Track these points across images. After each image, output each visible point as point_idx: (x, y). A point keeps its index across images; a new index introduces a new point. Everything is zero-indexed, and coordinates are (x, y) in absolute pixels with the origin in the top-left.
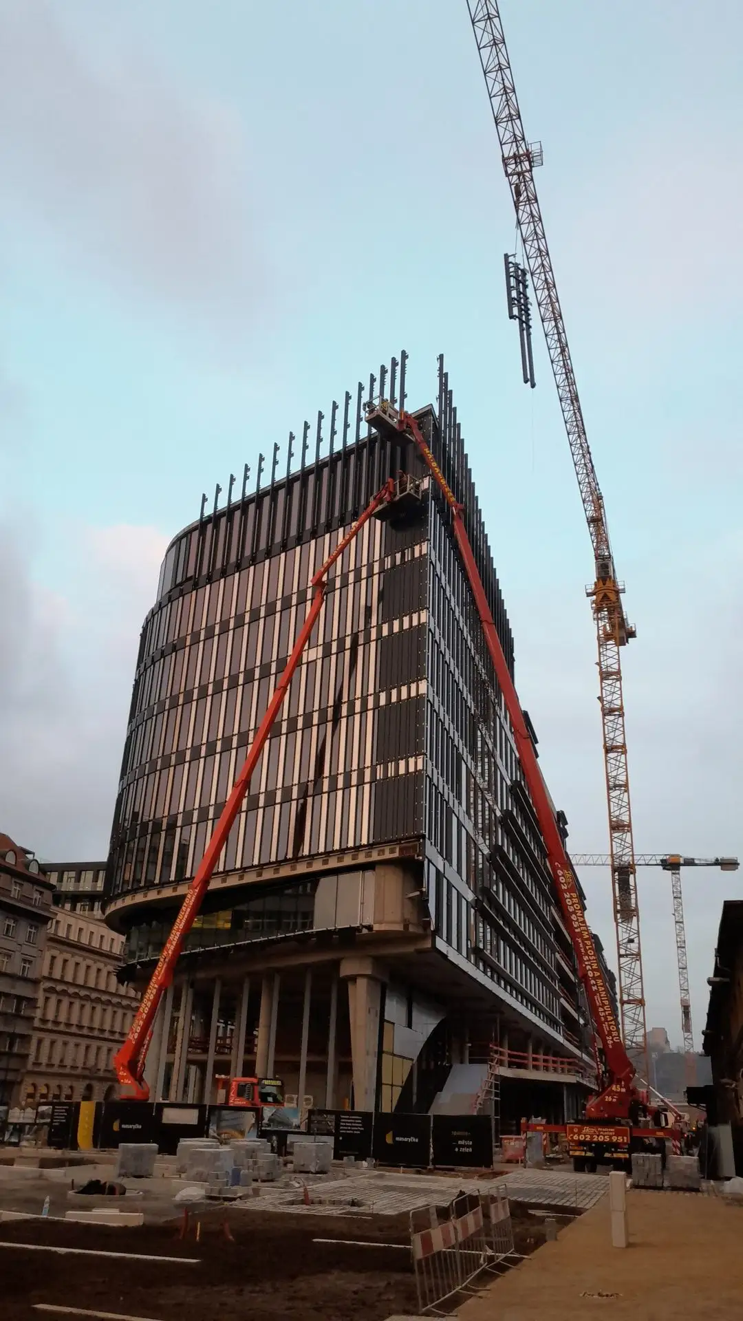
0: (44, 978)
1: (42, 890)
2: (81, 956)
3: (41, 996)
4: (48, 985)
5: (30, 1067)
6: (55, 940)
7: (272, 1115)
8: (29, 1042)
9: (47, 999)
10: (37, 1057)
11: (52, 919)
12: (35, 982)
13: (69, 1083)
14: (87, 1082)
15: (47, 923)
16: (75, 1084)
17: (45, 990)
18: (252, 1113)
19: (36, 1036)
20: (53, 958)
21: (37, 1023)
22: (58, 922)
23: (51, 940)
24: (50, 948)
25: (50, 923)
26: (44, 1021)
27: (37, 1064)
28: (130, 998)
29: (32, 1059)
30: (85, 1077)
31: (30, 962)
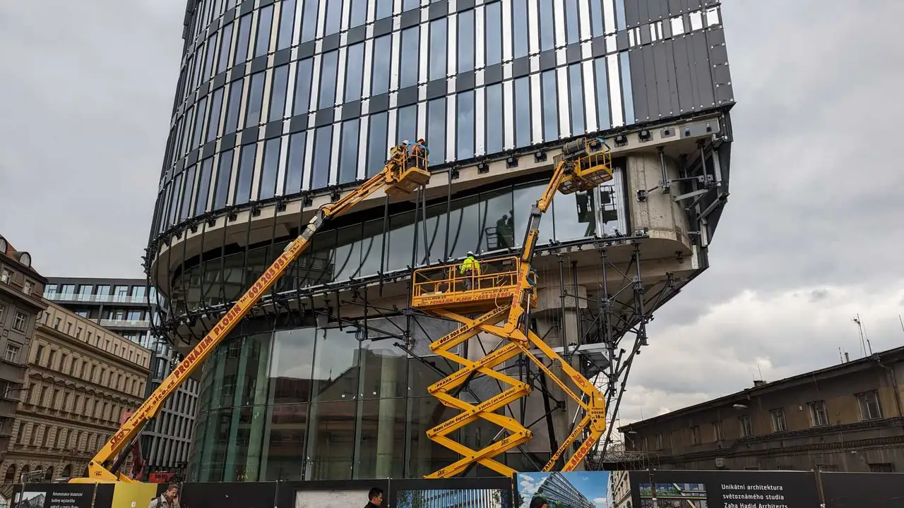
0: (30, 364)
1: (34, 281)
2: (68, 348)
3: (26, 382)
4: (34, 372)
5: (11, 448)
6: (44, 330)
7: (541, 490)
8: (11, 426)
9: (32, 385)
10: (18, 440)
11: (43, 310)
12: (21, 368)
13: (50, 464)
14: (67, 463)
15: (37, 314)
16: (55, 464)
17: (31, 377)
18: (492, 492)
19: (19, 419)
20: (41, 347)
21: (20, 407)
22: (48, 314)
23: (40, 330)
24: (38, 337)
25: (40, 313)
26: (27, 405)
27: (18, 445)
28: (112, 389)
29: (13, 441)
30: (65, 458)
31: (17, 348)
